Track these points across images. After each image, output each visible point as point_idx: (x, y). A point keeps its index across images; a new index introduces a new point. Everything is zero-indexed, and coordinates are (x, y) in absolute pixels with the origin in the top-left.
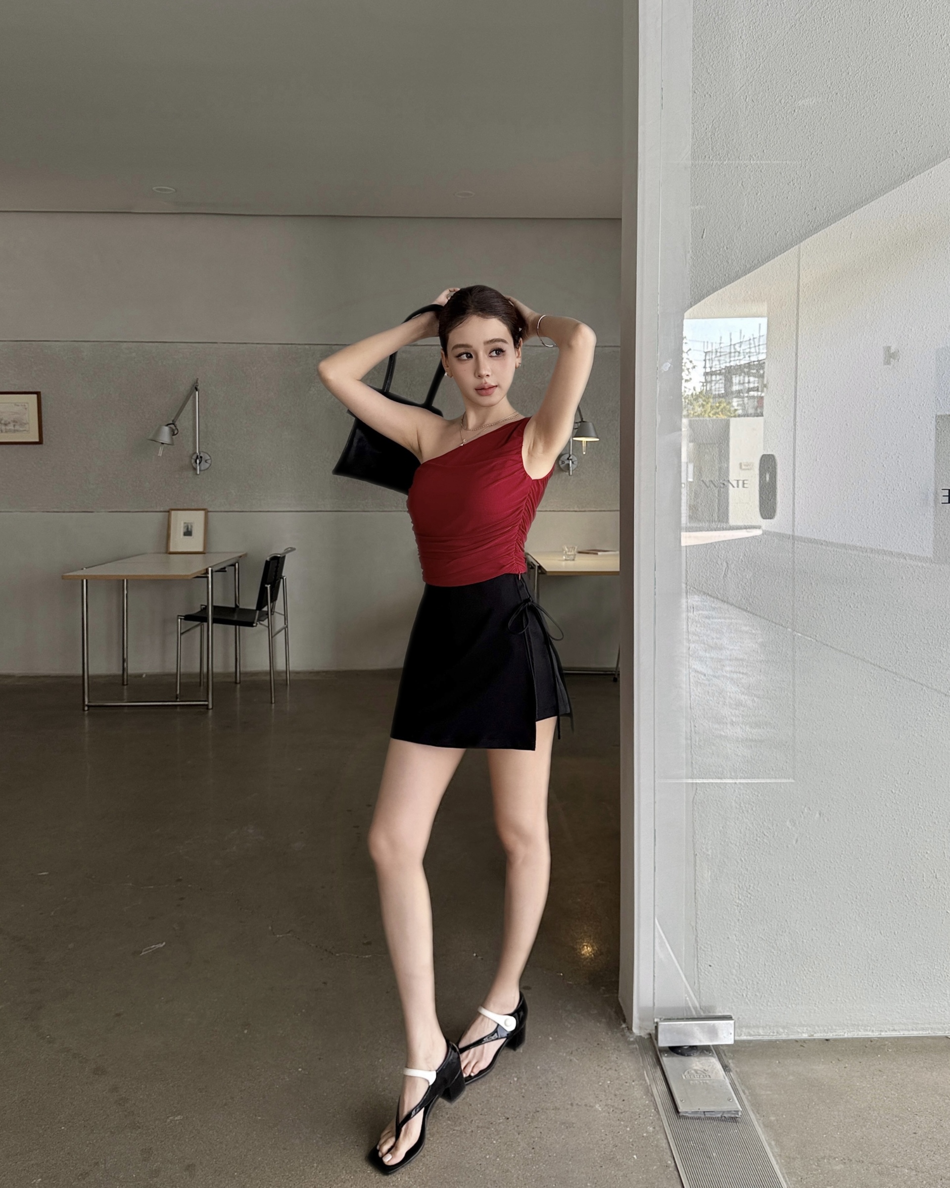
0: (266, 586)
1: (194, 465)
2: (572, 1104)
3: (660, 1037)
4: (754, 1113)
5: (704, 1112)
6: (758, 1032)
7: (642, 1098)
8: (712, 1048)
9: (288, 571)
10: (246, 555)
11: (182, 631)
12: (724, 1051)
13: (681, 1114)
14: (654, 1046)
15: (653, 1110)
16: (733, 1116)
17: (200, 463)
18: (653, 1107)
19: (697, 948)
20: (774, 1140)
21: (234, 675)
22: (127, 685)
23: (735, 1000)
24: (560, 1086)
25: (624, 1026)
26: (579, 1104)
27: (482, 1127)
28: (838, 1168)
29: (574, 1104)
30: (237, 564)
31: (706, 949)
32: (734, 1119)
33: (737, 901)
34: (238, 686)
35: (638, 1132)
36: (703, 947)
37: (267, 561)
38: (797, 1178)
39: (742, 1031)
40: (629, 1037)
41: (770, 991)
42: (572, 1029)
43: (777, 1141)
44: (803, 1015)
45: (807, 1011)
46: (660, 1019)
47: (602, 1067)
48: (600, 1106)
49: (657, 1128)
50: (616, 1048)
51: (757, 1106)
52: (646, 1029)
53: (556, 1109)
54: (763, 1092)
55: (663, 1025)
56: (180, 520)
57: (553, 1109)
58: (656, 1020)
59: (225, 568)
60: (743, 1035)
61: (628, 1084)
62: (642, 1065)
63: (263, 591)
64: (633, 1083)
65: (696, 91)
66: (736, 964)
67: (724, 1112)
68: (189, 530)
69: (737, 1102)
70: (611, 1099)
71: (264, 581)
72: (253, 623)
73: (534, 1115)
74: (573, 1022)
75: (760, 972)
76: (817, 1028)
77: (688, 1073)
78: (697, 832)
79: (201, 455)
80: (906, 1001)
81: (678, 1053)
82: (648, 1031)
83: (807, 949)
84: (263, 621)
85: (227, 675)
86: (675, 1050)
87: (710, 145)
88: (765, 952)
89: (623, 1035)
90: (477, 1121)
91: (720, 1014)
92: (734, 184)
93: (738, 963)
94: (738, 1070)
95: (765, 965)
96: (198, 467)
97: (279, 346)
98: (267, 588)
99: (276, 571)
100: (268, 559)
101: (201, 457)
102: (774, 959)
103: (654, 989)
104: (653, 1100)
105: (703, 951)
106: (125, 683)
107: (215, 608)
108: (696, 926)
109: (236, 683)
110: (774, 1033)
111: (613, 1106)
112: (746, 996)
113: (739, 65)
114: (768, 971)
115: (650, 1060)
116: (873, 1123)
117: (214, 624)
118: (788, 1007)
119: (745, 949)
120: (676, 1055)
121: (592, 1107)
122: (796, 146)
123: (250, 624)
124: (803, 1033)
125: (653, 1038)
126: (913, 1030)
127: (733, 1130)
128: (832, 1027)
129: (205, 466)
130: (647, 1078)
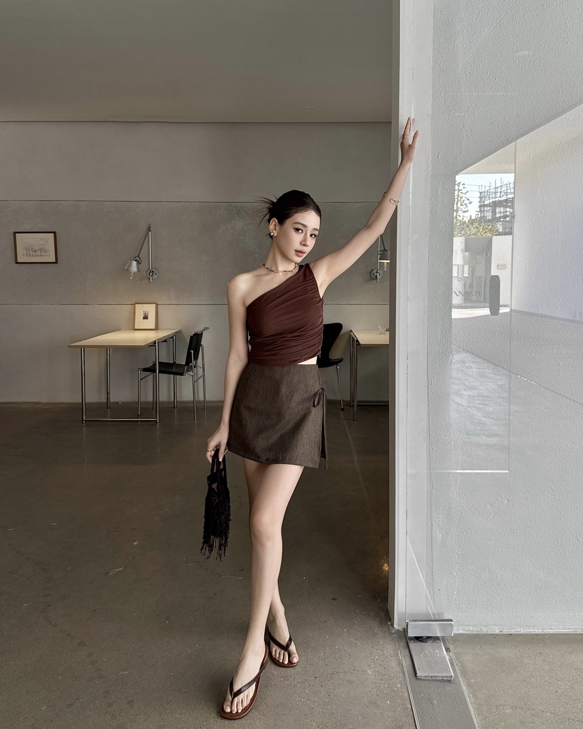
0: (191, 351)
1: (149, 276)
2: (354, 670)
3: (409, 631)
4: (461, 677)
5: (432, 676)
6: (469, 629)
7: (396, 667)
8: (441, 638)
9: (204, 341)
10: (180, 331)
11: (141, 378)
12: (448, 640)
13: (418, 677)
14: (406, 636)
15: (402, 675)
16: (449, 679)
17: (152, 276)
18: (402, 673)
19: (433, 579)
20: (472, 694)
21: (173, 403)
22: (110, 408)
23: (456, 610)
24: (348, 659)
25: (389, 623)
26: (359, 670)
27: (300, 682)
28: (508, 711)
29: (356, 670)
30: (174, 337)
31: (438, 580)
32: (449, 681)
33: (457, 552)
34: (176, 409)
35: (391, 688)
36: (436, 579)
37: (191, 336)
38: (483, 717)
39: (459, 628)
40: (392, 630)
41: (477, 605)
42: (358, 624)
43: (474, 694)
44: (496, 619)
45: (499, 617)
46: (409, 620)
47: (374, 648)
48: (371, 671)
49: (403, 685)
50: (383, 636)
51: (464, 673)
52: (402, 626)
53: (345, 672)
54: (468, 665)
55: (410, 623)
56: (140, 309)
57: (343, 673)
58: (407, 621)
59: (166, 340)
60: (460, 630)
61: (388, 659)
62: (398, 647)
63: (189, 354)
64: (391, 658)
65: (435, 68)
66: (456, 589)
67: (443, 677)
68: (146, 315)
69: (451, 671)
70: (378, 667)
71: (190, 348)
72: (184, 373)
73: (332, 675)
74: (359, 620)
75: (470, 594)
76: (504, 627)
77: (425, 653)
78: (433, 511)
79: (153, 270)
80: (559, 612)
81: (420, 641)
82: (403, 627)
83: (499, 580)
84: (189, 372)
85: (169, 403)
86: (418, 639)
87: (443, 101)
88: (473, 582)
89: (389, 629)
90: (298, 679)
91: (446, 618)
92: (458, 125)
93: (457, 588)
94: (455, 651)
95: (474, 589)
96: (151, 278)
97: (200, 203)
98: (191, 352)
99: (197, 342)
100: (192, 335)
101: (153, 272)
102: (479, 586)
103: (406, 603)
104: (402, 668)
105: (437, 580)
106: (109, 407)
107: (160, 363)
108: (432, 566)
109: (174, 407)
110: (478, 629)
111: (378, 672)
112: (462, 607)
113: (461, 52)
114: (475, 593)
115: (403, 644)
116: (532, 685)
117: (160, 374)
118: (487, 614)
119: (461, 580)
120: (418, 642)
121: (366, 672)
122: (496, 101)
123: (182, 374)
124: (496, 629)
125: (405, 631)
126: (563, 629)
127: (448, 687)
128: (513, 626)
129: (155, 277)
130: (400, 655)
